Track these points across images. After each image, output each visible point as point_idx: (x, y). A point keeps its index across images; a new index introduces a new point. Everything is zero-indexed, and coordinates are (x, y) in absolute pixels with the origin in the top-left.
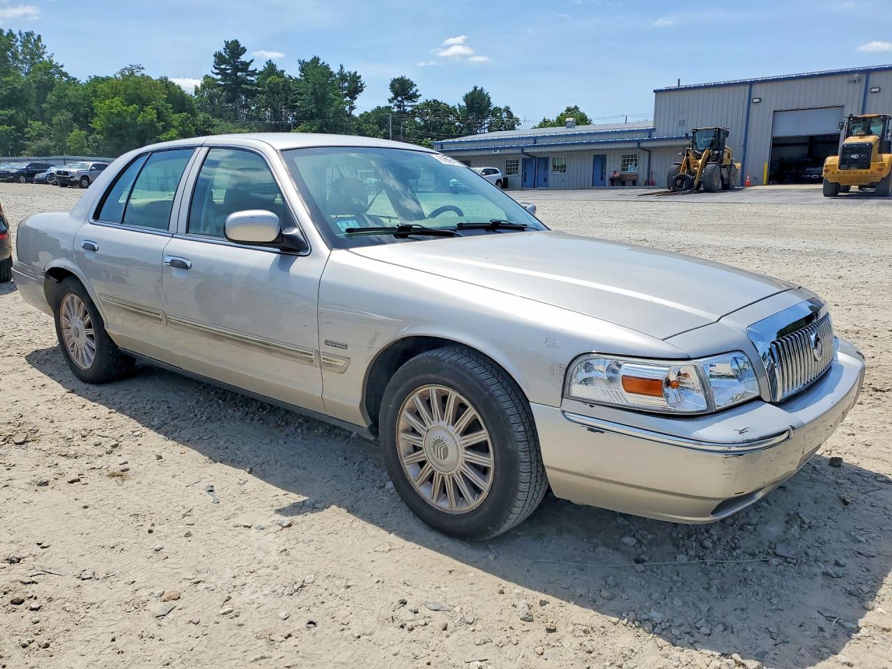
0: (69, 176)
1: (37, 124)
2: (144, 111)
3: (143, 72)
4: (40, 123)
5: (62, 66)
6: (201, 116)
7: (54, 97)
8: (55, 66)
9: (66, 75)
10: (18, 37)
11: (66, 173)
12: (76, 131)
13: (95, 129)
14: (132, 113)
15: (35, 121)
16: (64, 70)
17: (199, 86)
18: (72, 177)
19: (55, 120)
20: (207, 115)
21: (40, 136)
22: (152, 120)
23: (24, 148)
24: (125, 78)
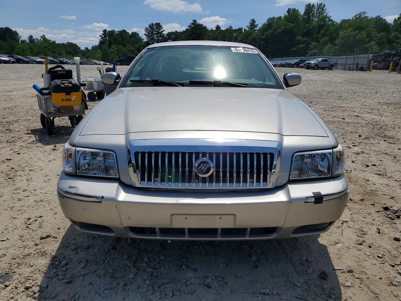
0: (310, 65)
1: (314, 43)
2: (360, 34)
3: (365, 15)
4: (316, 42)
5: (330, 17)
6: (393, 34)
7: (323, 31)
8: (328, 17)
9: (331, 20)
10: (316, 6)
11: (310, 63)
12: (329, 45)
13: (336, 44)
14: (355, 35)
15: (313, 42)
16: (331, 18)
17: (397, 18)
18: (311, 65)
19: (321, 41)
20: (397, 33)
21: (314, 48)
22: (363, 38)
23: (307, 53)
24: (356, 18)
